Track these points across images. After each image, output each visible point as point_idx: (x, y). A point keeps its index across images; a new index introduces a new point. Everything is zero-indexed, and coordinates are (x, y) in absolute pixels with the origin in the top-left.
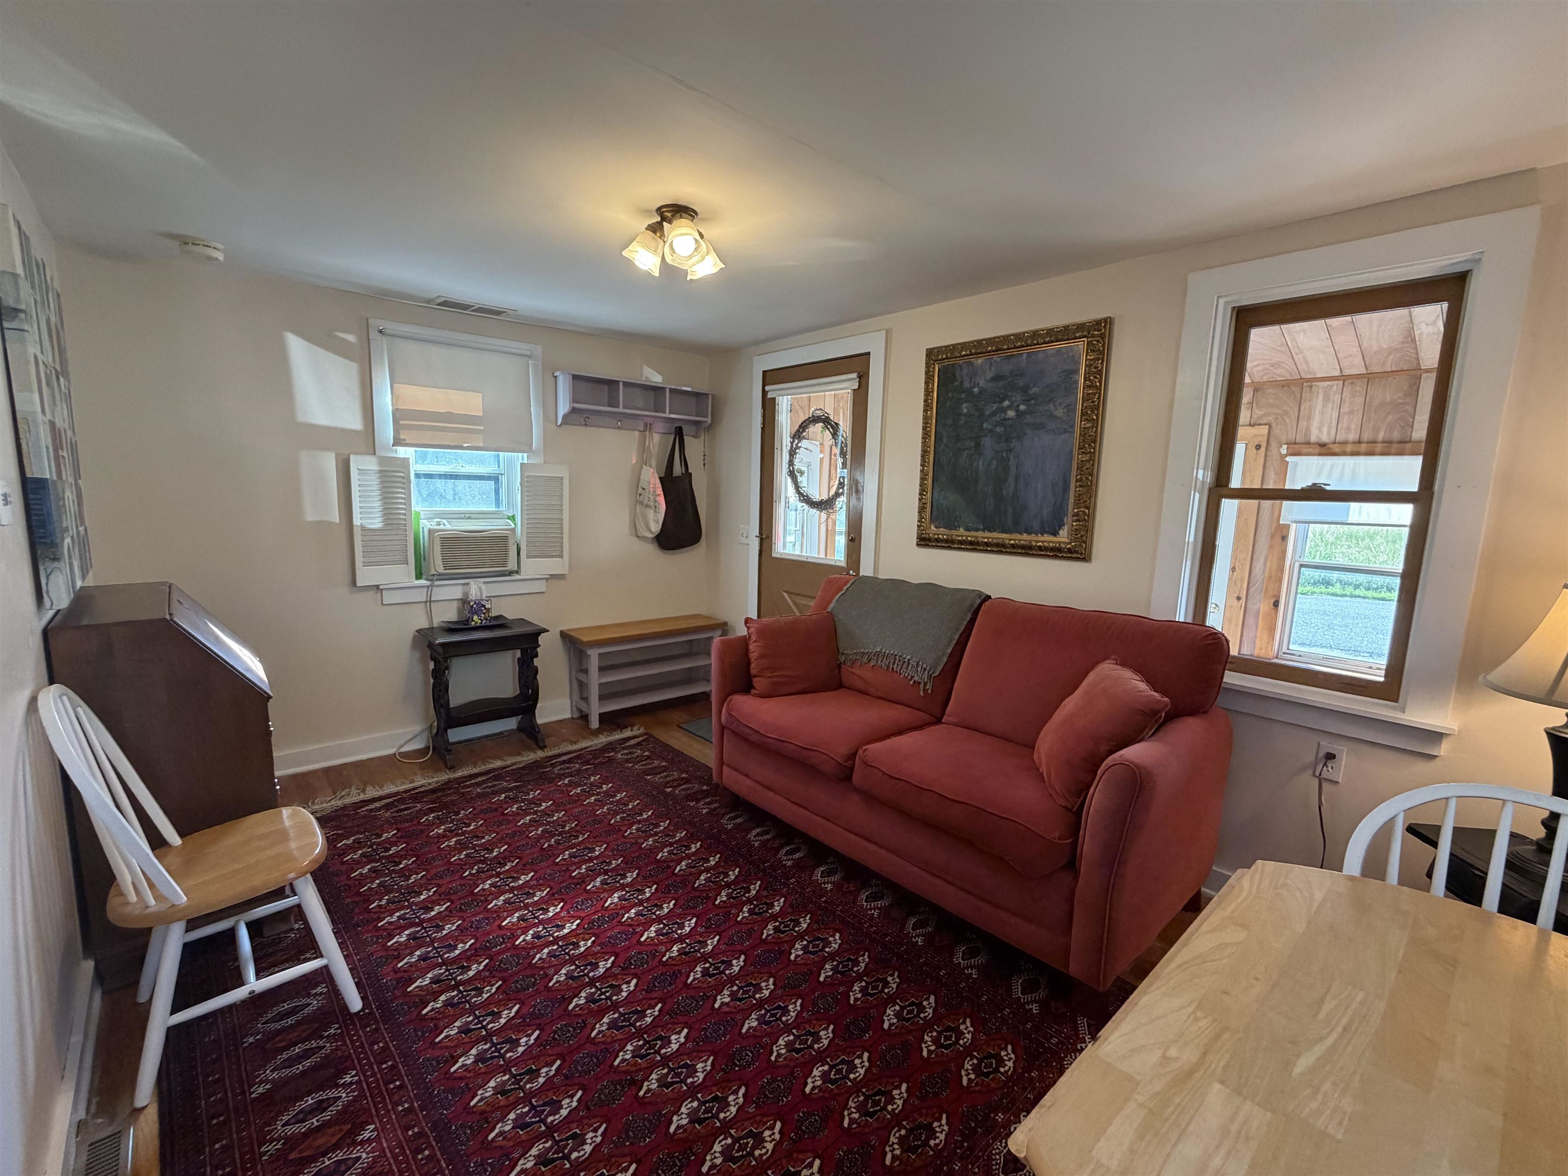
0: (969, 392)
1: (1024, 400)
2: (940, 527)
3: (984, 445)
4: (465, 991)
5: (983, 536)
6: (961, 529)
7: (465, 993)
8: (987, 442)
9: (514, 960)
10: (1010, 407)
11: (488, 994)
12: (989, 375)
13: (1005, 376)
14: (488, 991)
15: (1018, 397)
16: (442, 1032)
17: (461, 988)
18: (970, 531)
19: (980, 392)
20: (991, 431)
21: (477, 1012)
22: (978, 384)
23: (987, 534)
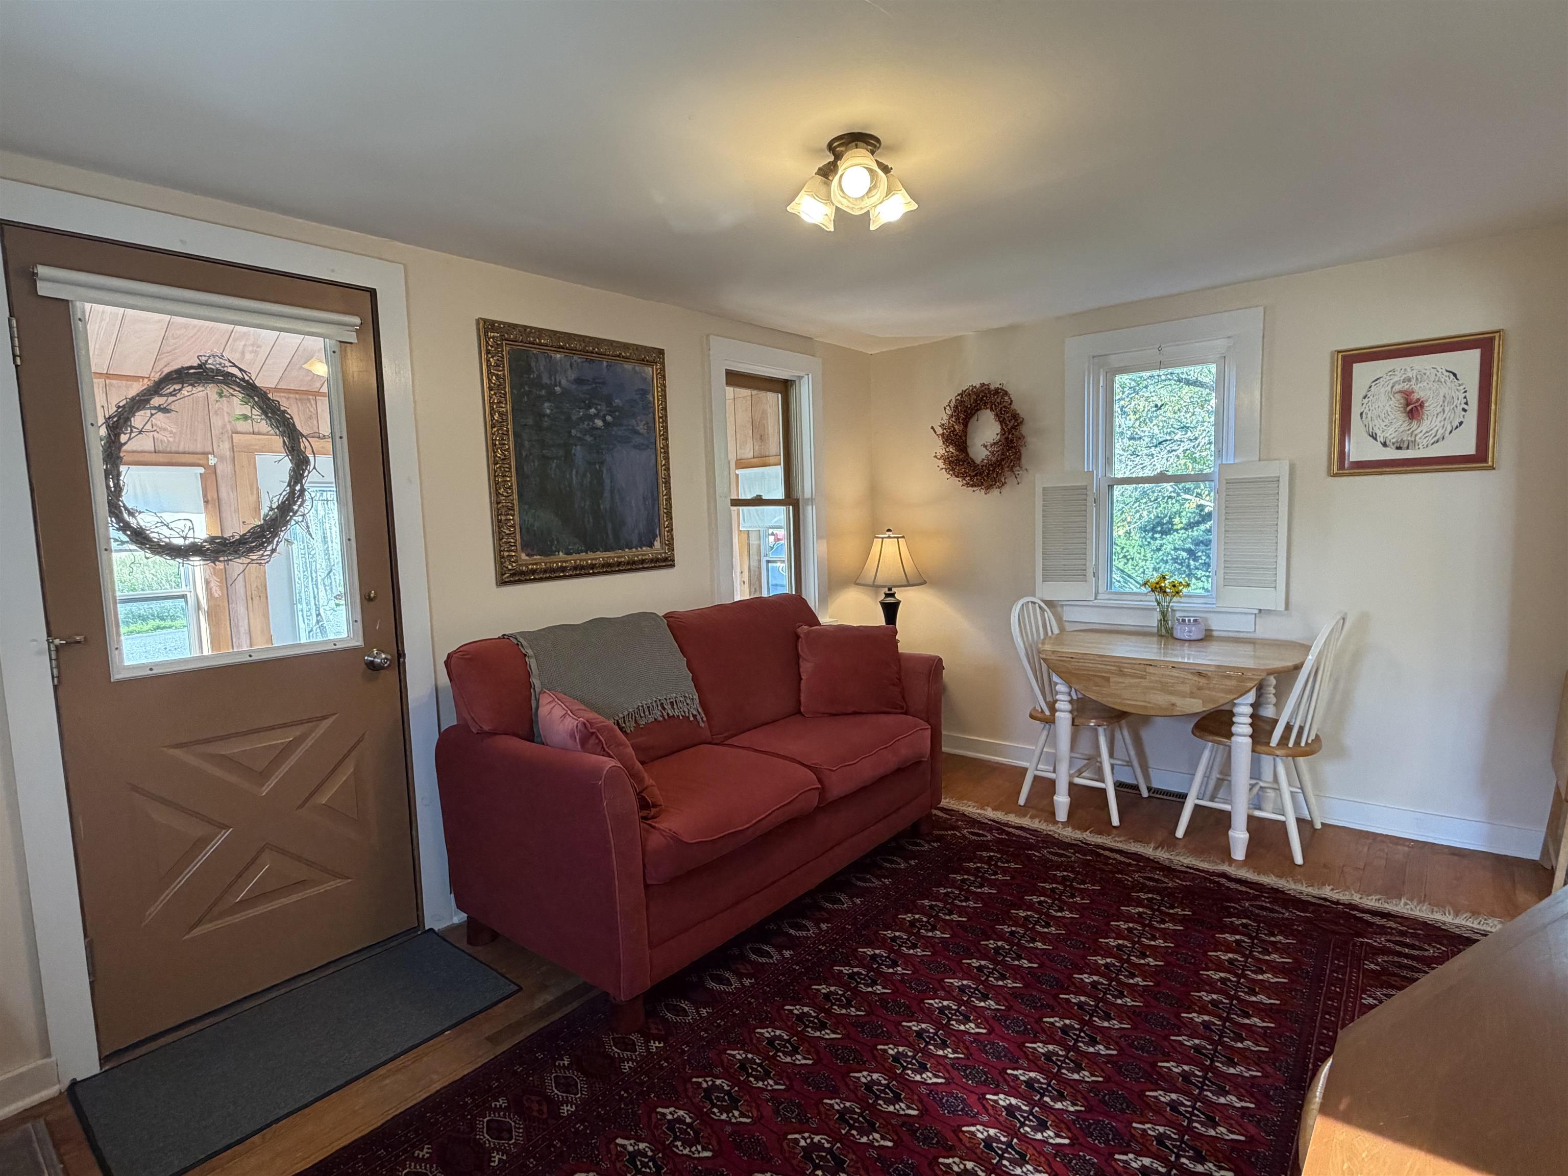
0: (550, 389)
1: (610, 411)
2: (533, 555)
3: (575, 455)
4: (1174, 1152)
5: (589, 558)
6: (561, 553)
7: (1175, 1150)
8: (578, 451)
9: (1095, 1129)
10: (596, 416)
11: (1157, 1127)
12: (572, 375)
13: (588, 380)
14: (1154, 1130)
15: (603, 407)
16: (1232, 1140)
17: (1173, 1159)
18: (571, 554)
19: (562, 394)
20: (580, 439)
21: (1185, 1124)
22: (560, 383)
23: (591, 555)
